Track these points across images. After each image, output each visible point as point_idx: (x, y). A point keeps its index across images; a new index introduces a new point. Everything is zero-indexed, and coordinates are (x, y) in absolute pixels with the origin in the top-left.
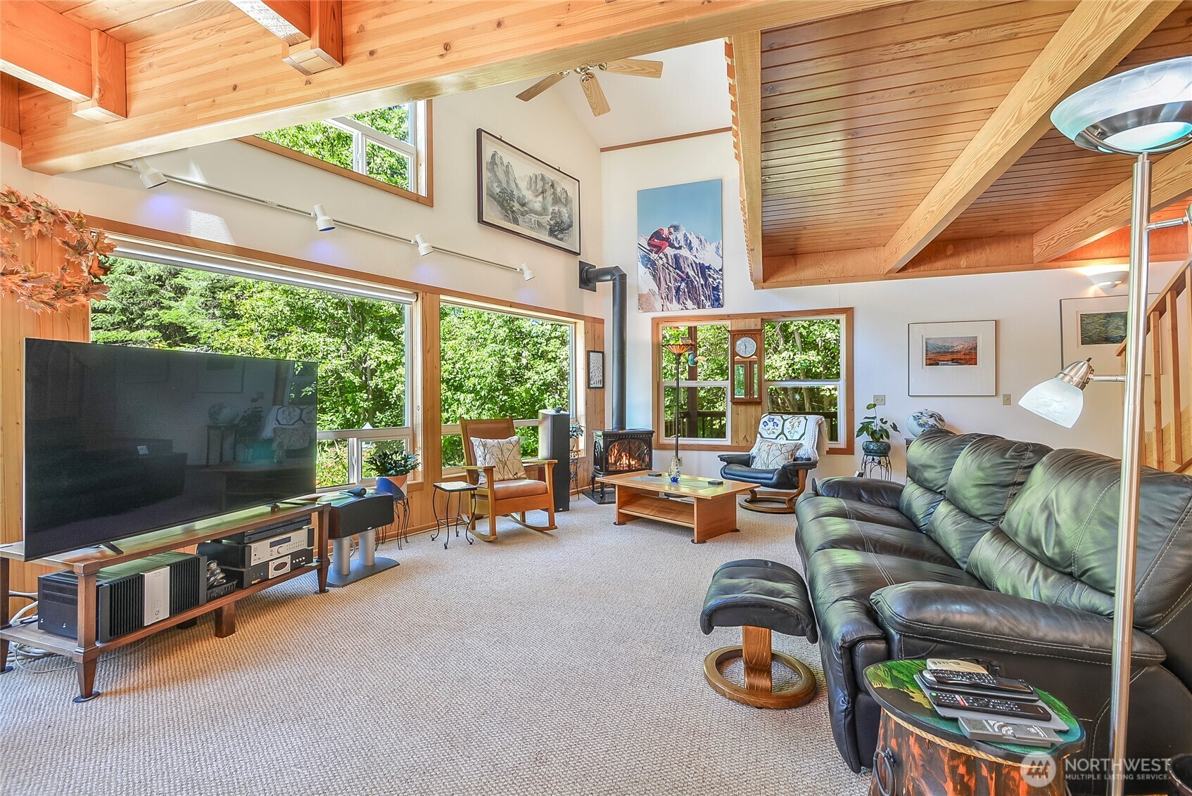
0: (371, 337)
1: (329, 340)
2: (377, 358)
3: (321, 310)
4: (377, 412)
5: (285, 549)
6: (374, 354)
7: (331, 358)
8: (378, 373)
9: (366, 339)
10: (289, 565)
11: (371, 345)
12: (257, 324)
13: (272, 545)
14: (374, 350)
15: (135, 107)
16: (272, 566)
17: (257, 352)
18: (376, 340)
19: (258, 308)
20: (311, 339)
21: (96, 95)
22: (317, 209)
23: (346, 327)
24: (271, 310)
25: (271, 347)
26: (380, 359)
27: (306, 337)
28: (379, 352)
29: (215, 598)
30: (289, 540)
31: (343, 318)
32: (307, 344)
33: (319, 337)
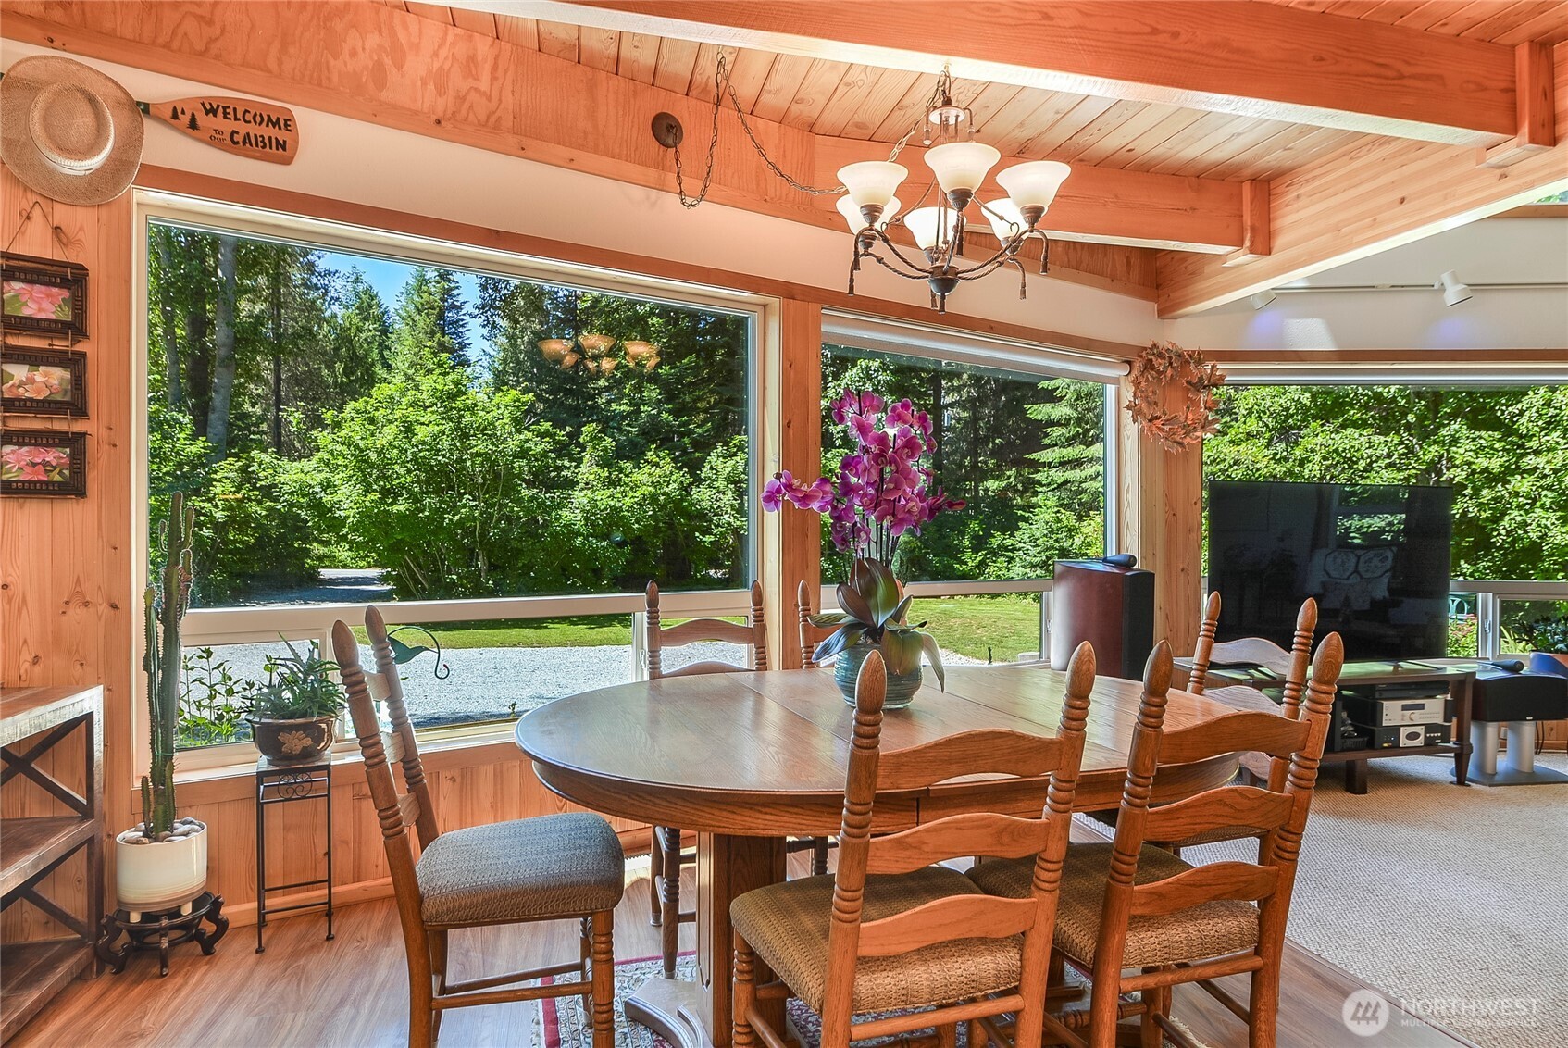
0: (1455, 426)
1: (1377, 439)
2: (1469, 464)
3: (1360, 390)
4: (1462, 562)
5: (1417, 716)
6: (1461, 458)
7: (1377, 468)
8: (1469, 490)
9: (1444, 432)
10: (1422, 737)
11: (1455, 441)
12: (1260, 424)
13: (1405, 708)
14: (1461, 451)
15: (1278, 242)
16: (1404, 732)
17: (1258, 466)
18: (1464, 431)
19: (1263, 400)
20: (1346, 441)
21: (1247, 243)
22: (1446, 278)
23: (1404, 415)
24: (1282, 401)
25: (1278, 457)
26: (1473, 466)
27: (1337, 437)
28: (1471, 453)
29: (1349, 750)
30: (1421, 707)
31: (1399, 399)
32: (1341, 449)
33: (1360, 435)
